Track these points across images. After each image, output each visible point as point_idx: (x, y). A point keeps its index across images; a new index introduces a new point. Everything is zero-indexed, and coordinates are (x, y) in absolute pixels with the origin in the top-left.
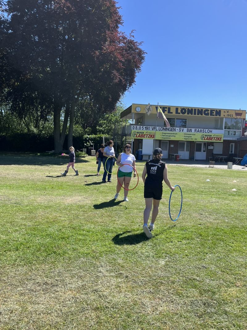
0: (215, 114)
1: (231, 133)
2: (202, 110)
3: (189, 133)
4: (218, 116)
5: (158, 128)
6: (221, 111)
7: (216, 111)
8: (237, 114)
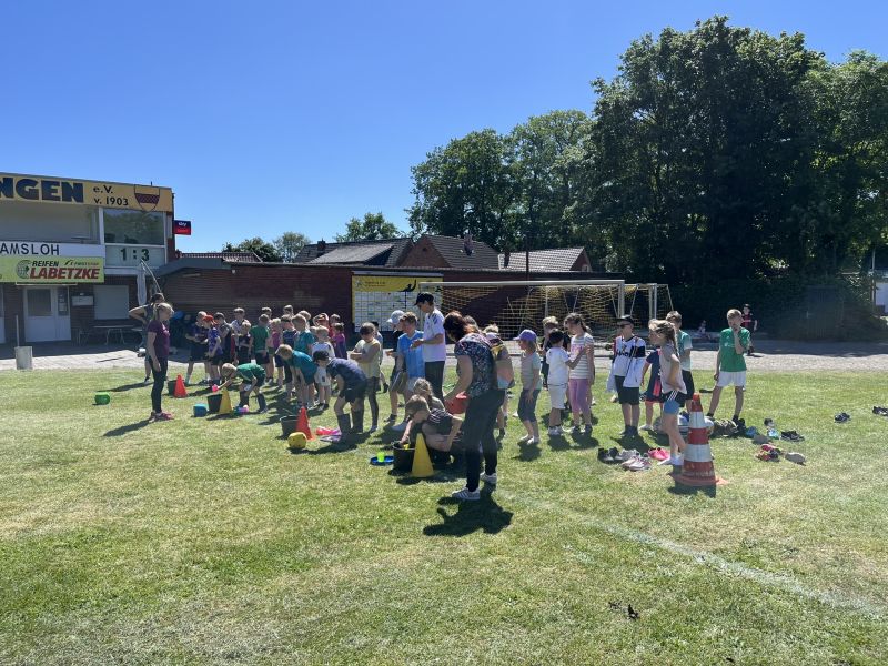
0: (60, 194)
1: (130, 254)
2: (8, 180)
4: (74, 202)
6: (81, 185)
7: (66, 185)
8: (141, 198)
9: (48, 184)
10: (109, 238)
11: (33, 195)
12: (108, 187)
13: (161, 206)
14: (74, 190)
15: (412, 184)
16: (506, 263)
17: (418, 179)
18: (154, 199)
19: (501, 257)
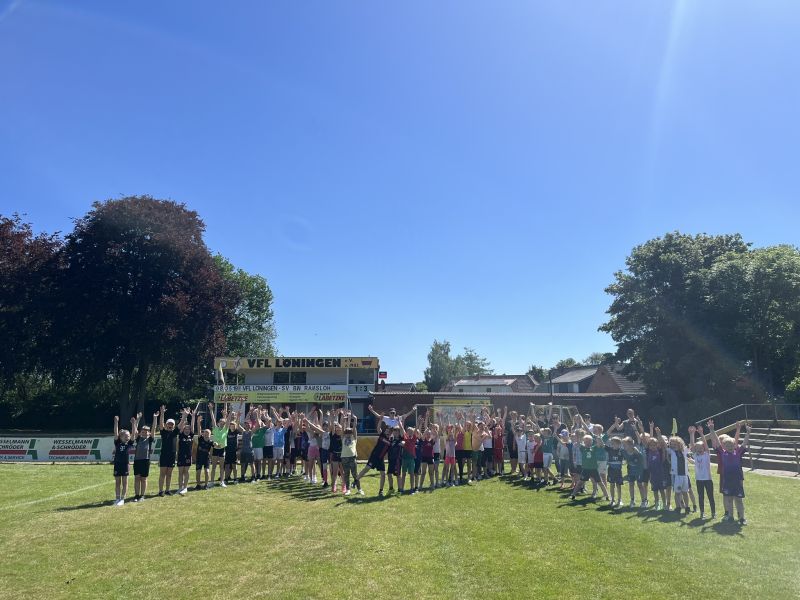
0: (332, 364)
1: (359, 389)
2: (313, 360)
3: (297, 392)
4: (338, 367)
5: (251, 387)
6: (340, 359)
7: (334, 360)
8: (364, 363)
9: (328, 360)
10: (351, 382)
11: (322, 365)
12: (351, 359)
13: (373, 366)
14: (337, 362)
18: (369, 363)
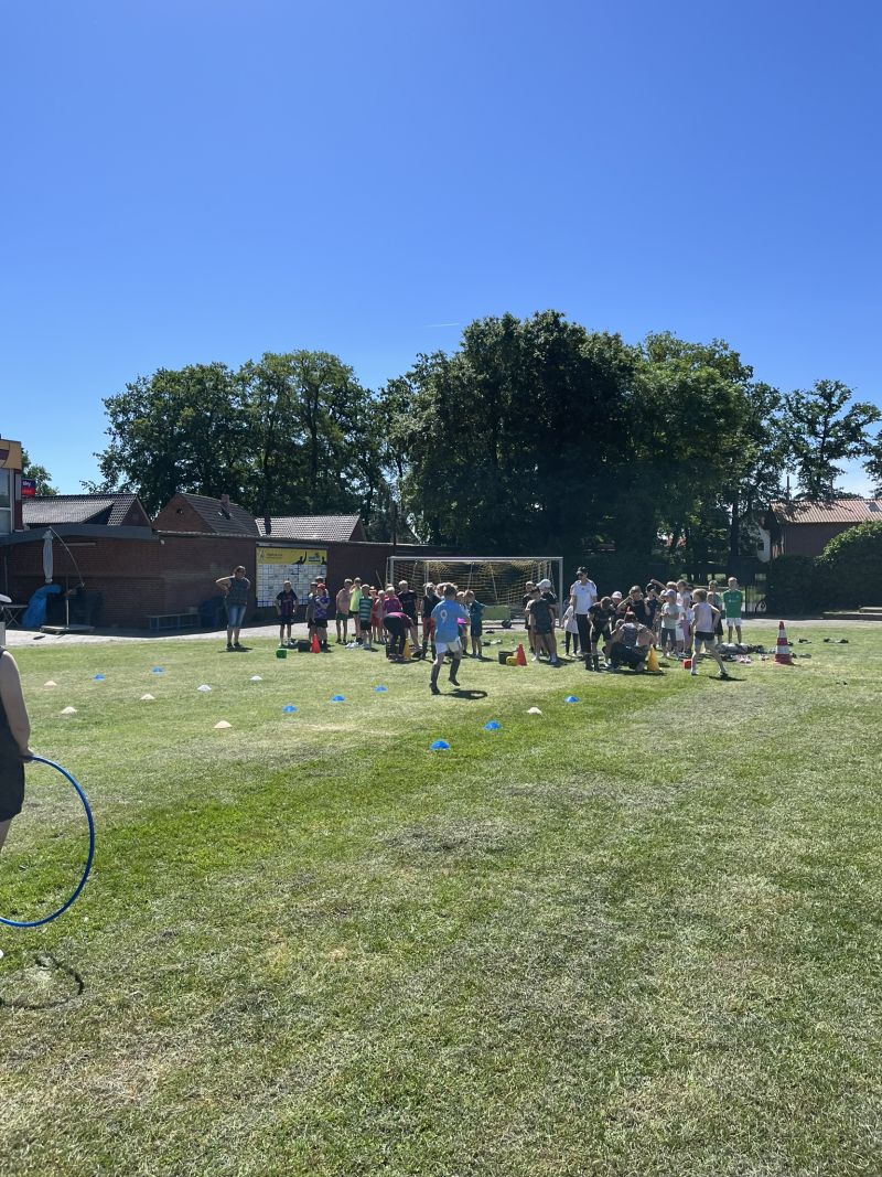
15: (107, 422)
16: (268, 530)
17: (114, 414)
18: (3, 454)
19: (260, 522)
